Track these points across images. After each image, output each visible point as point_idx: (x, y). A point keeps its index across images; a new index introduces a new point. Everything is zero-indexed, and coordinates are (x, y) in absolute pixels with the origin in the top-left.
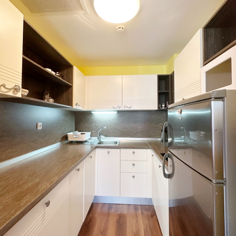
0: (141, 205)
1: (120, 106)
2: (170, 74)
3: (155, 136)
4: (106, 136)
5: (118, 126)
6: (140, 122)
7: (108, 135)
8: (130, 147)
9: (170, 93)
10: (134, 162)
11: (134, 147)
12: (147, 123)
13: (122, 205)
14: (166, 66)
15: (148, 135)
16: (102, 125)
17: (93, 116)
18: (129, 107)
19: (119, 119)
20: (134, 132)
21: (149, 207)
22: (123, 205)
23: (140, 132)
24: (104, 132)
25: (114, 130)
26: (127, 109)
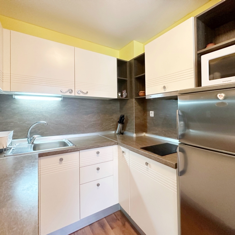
0: (105, 218)
1: (72, 91)
2: (128, 61)
3: (109, 129)
4: (43, 134)
5: (62, 119)
6: (93, 113)
7: (46, 133)
8: (93, 146)
9: (128, 81)
10: (98, 166)
11: (98, 146)
12: (100, 114)
13: (81, 230)
14: (118, 51)
15: (102, 128)
16: (34, 119)
17: (15, 103)
18: (86, 92)
19: (64, 108)
20: (85, 127)
21: (115, 215)
22: (83, 230)
23: (92, 126)
24: (39, 130)
25: (56, 124)
26: (82, 95)
